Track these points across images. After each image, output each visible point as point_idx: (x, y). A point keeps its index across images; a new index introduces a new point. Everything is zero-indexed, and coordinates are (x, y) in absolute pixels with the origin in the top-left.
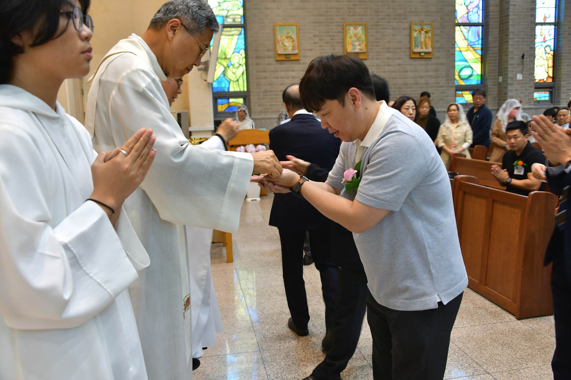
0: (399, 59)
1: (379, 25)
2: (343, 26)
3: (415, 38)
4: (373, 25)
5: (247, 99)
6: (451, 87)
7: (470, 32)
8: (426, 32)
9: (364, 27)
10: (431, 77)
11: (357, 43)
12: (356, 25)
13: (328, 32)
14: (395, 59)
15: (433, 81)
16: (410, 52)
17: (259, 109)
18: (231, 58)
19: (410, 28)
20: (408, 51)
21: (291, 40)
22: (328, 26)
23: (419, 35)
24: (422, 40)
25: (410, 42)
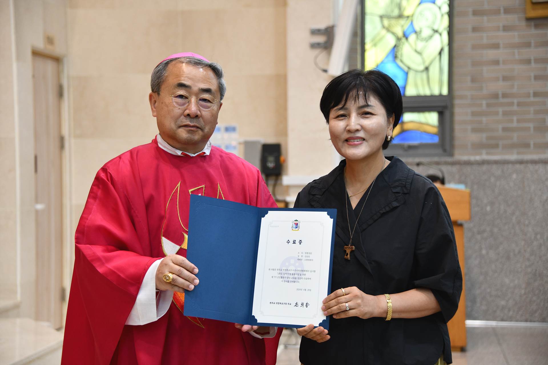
5: (447, 114)
17: (474, 137)
18: (413, 16)
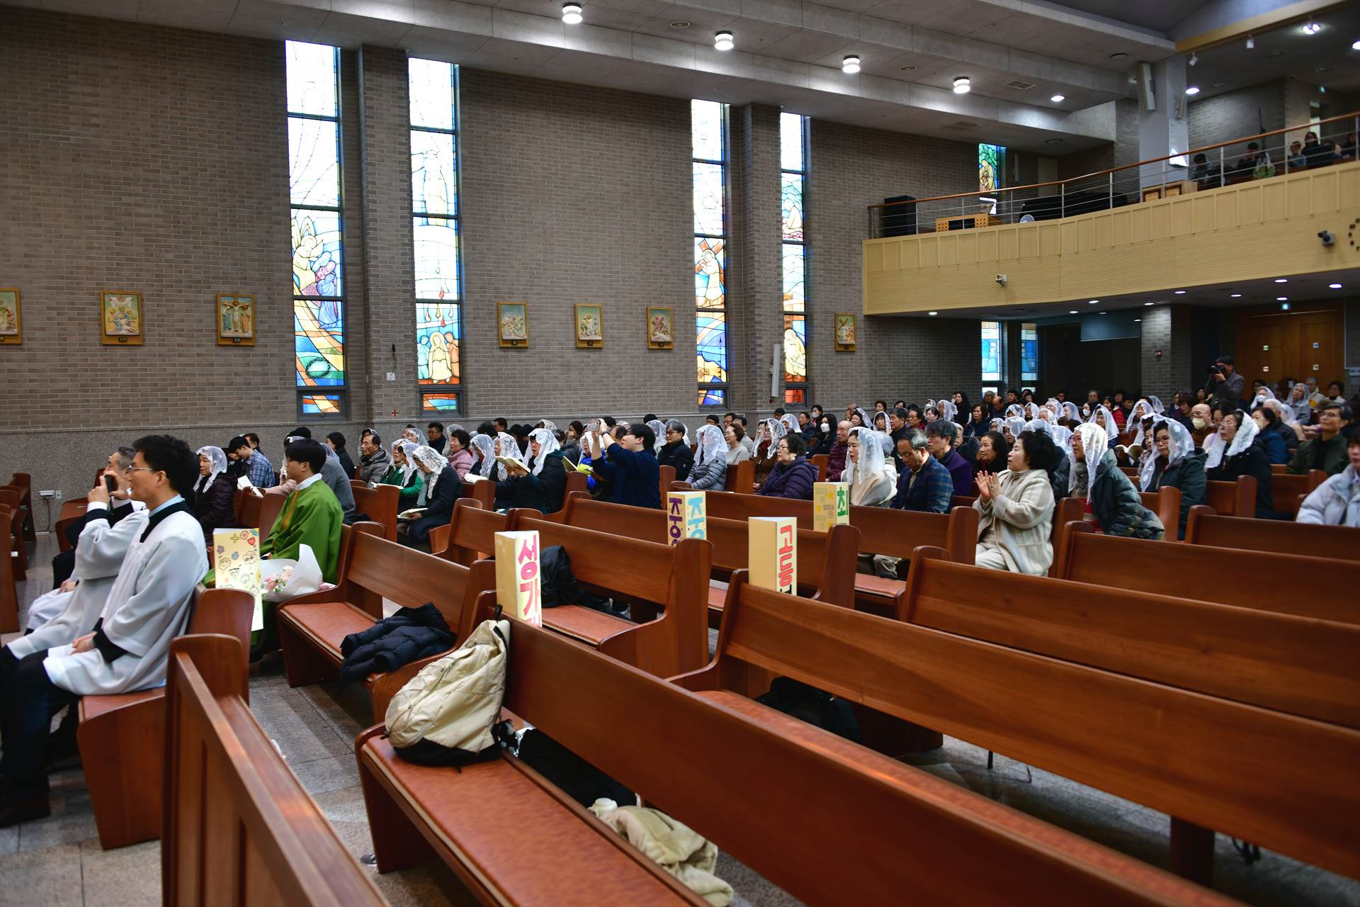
0: (198, 346)
1: (163, 295)
2: (99, 294)
3: (224, 316)
4: (153, 295)
6: (289, 389)
7: (323, 309)
8: (243, 308)
9: (135, 297)
10: (255, 374)
11: (123, 321)
12: (122, 294)
13: (74, 304)
14: (193, 346)
15: (258, 379)
16: (217, 336)
19: (216, 302)
20: (214, 334)
21: (7, 313)
22: (73, 294)
23: (230, 312)
24: (237, 319)
25: (217, 322)
